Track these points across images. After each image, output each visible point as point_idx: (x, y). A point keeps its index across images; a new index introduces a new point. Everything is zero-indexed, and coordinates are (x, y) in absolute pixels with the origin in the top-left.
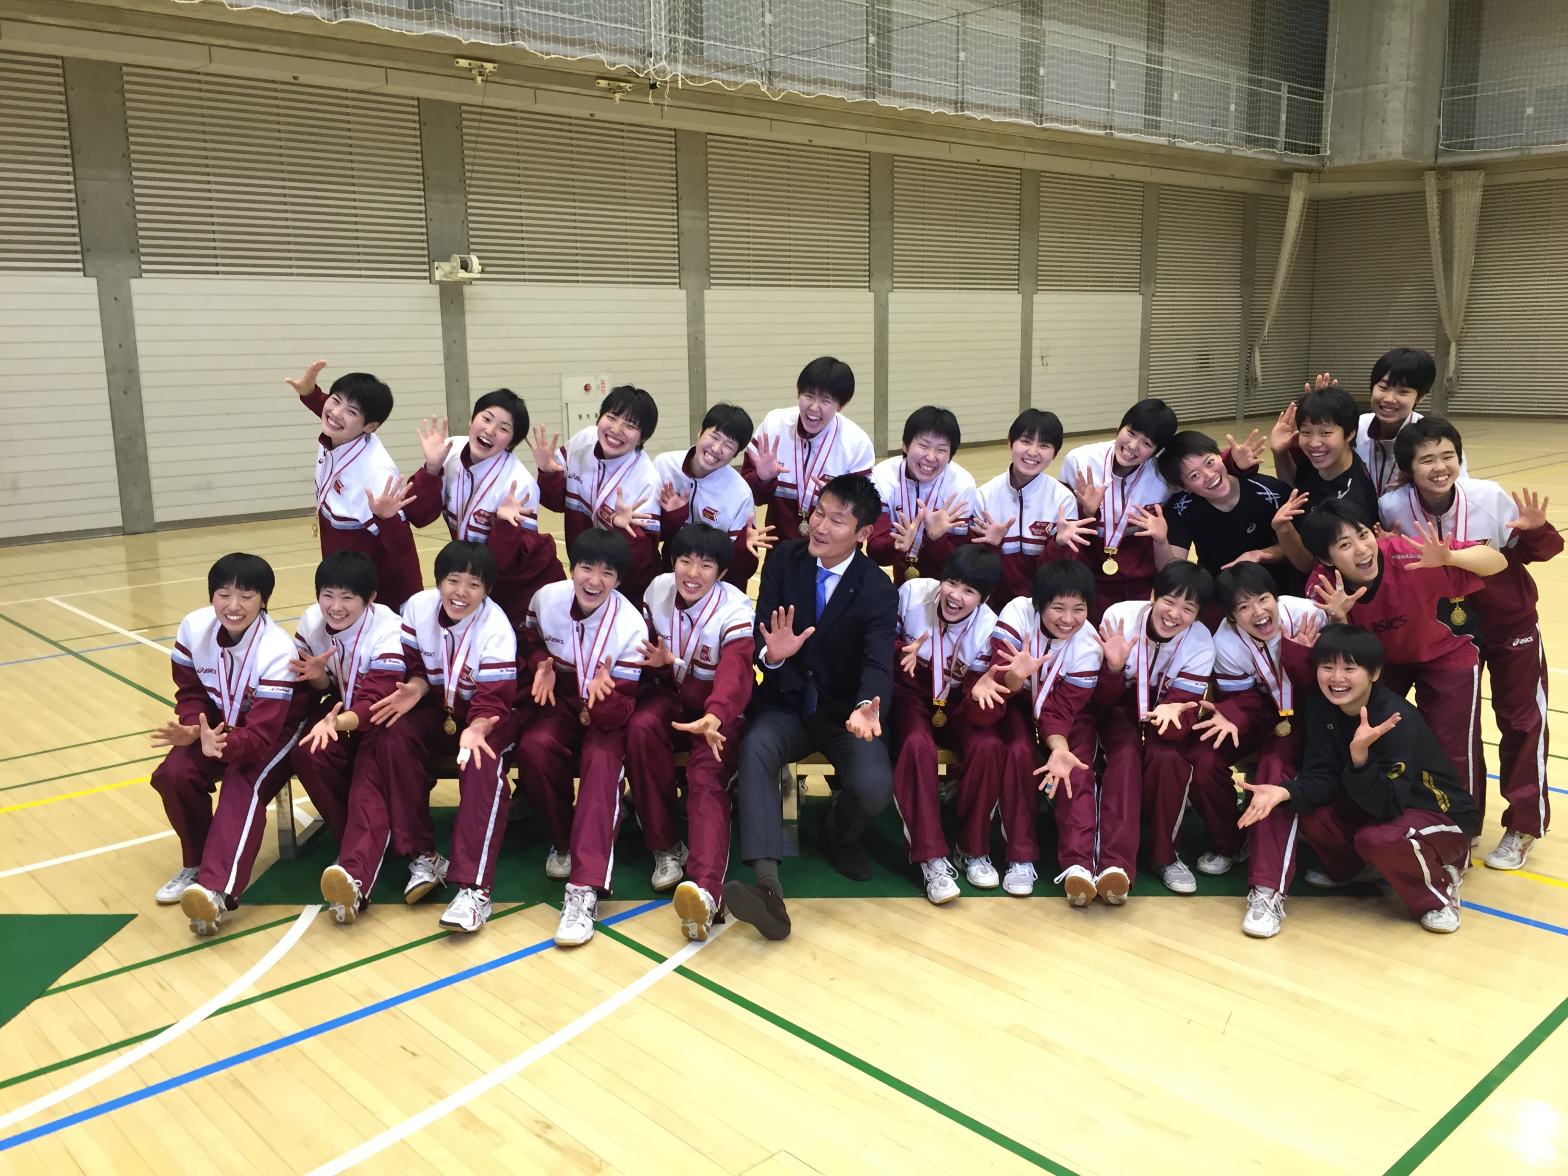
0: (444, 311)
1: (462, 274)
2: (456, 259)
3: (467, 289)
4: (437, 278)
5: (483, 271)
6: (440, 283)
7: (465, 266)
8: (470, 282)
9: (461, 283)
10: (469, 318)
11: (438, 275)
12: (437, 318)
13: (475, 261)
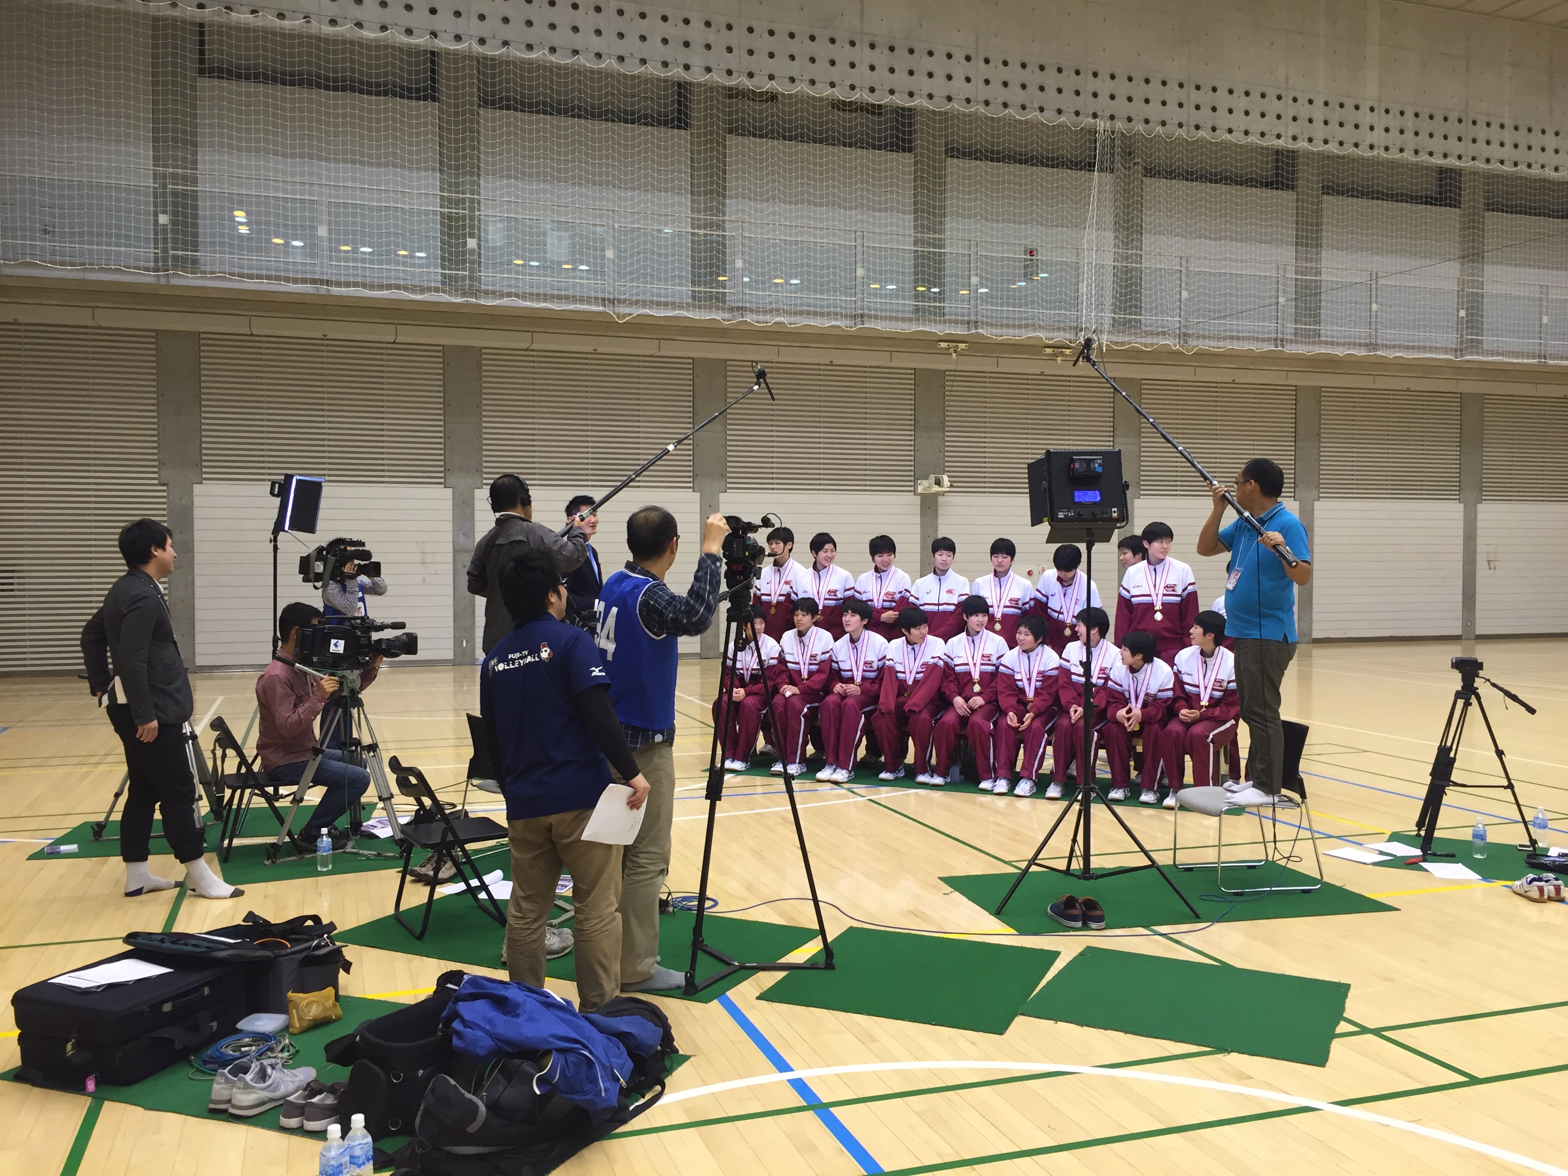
0: (923, 514)
1: (936, 489)
2: (932, 478)
3: (941, 499)
4: (919, 491)
5: (951, 486)
6: (921, 494)
7: (938, 483)
8: (943, 494)
9: (937, 494)
10: (940, 520)
11: (920, 489)
12: (917, 519)
13: (946, 479)
